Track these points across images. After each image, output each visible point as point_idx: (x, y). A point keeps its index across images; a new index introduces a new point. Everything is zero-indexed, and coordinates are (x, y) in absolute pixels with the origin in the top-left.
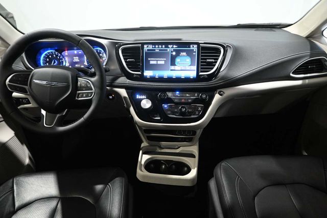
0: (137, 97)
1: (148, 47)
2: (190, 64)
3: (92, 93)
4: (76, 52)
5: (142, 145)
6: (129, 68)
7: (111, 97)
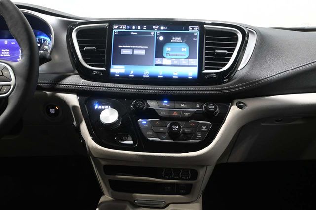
0: (96, 108)
1: (119, 27)
2: (187, 56)
3: (10, 85)
4: (6, 42)
6: (87, 62)
7: (52, 111)
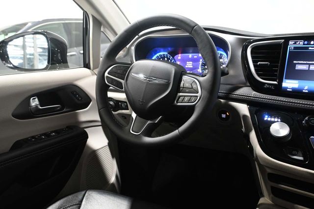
0: (266, 119)
3: (197, 96)
4: (190, 56)
5: (261, 201)
6: (259, 75)
7: (224, 116)
